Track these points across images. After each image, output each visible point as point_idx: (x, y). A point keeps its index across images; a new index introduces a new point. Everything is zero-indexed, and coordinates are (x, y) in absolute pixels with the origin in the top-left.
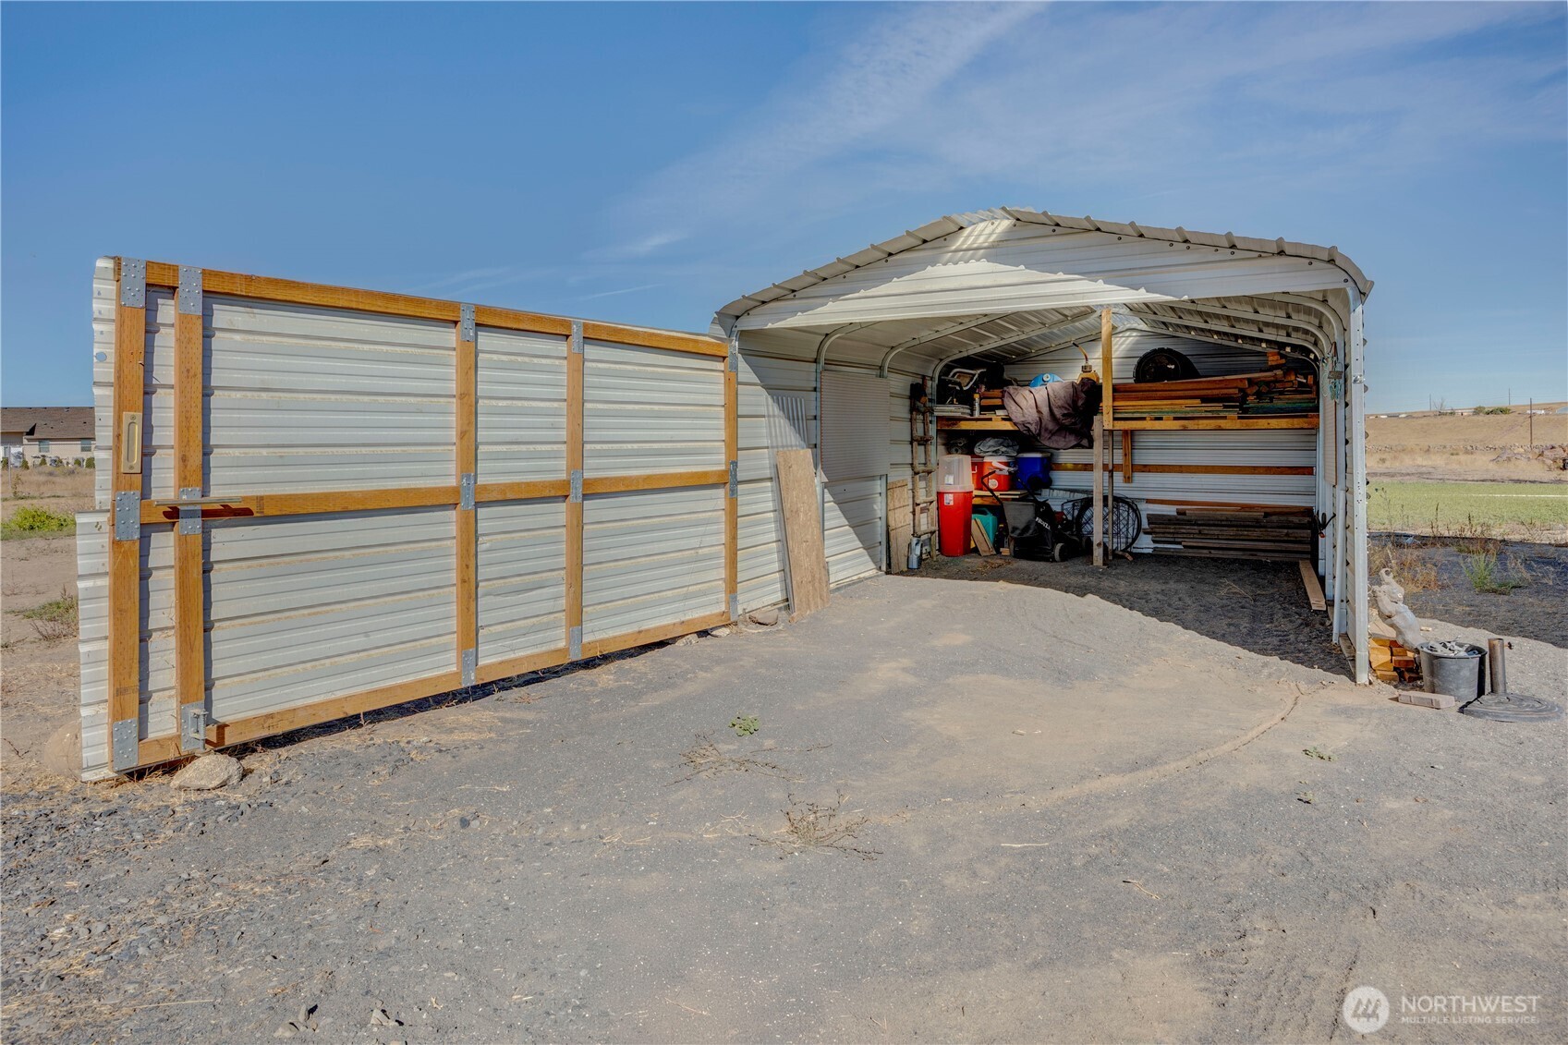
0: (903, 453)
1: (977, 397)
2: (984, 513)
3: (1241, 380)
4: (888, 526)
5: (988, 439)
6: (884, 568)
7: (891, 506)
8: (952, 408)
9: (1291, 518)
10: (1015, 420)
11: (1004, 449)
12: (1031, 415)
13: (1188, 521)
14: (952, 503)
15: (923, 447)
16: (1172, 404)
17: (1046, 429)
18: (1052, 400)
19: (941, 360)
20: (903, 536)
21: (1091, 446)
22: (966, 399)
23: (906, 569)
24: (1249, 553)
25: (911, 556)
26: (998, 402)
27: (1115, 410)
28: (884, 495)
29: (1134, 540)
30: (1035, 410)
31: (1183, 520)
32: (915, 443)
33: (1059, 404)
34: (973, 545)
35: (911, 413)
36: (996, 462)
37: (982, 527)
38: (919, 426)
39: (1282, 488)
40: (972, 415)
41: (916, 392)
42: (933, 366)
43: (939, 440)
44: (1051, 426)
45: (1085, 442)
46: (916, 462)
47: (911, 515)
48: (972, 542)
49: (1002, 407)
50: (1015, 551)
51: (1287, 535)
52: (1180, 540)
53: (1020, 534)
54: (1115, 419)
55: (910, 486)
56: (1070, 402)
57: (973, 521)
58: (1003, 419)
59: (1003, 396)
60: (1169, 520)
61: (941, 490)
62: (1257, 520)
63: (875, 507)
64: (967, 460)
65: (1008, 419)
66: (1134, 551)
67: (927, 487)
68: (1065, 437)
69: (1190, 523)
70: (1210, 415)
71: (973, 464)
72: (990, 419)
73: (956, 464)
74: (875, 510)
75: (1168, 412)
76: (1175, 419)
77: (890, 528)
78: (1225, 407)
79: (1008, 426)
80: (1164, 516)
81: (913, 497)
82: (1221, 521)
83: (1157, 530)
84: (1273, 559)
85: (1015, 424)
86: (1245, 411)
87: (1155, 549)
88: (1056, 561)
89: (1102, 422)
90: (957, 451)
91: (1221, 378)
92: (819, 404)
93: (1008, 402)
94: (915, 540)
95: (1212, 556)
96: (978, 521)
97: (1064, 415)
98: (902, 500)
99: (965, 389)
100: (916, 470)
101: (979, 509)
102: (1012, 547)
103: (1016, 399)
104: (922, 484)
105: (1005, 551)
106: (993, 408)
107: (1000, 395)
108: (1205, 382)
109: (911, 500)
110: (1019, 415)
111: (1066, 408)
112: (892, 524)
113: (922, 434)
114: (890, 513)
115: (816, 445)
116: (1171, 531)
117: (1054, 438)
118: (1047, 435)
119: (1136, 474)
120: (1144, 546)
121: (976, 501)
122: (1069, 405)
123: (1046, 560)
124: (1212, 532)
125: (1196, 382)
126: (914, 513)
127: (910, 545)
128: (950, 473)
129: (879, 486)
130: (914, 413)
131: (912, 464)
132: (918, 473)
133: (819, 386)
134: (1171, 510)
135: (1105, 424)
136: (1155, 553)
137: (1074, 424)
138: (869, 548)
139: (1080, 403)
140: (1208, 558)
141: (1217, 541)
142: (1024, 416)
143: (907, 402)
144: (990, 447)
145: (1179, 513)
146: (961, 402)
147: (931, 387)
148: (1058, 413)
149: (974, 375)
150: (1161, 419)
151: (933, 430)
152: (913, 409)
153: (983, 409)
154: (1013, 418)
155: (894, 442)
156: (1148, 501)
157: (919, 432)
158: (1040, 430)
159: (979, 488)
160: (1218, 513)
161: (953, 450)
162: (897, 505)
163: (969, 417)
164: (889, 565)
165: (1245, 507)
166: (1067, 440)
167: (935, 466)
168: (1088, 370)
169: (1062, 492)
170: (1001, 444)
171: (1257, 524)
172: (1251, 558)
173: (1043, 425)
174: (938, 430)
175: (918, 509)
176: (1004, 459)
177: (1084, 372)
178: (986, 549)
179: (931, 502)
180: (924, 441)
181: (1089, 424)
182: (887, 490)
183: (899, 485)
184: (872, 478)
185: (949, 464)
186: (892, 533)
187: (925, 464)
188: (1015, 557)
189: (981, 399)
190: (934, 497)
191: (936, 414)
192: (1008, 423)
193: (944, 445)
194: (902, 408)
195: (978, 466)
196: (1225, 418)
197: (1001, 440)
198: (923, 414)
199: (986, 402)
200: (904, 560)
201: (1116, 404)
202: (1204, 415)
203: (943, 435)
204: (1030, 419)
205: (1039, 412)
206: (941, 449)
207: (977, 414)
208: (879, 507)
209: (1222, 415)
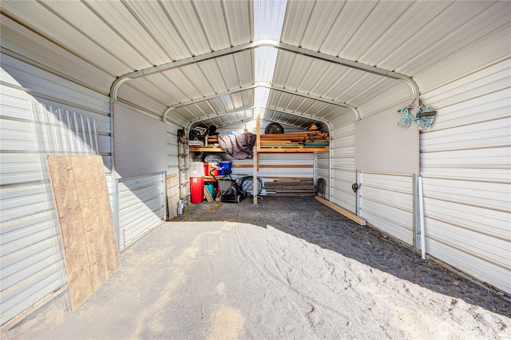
0: (175, 161)
1: (206, 138)
2: (208, 184)
3: (305, 134)
4: (167, 197)
5: (210, 156)
6: (165, 218)
7: (168, 187)
8: (196, 142)
9: (308, 182)
10: (223, 147)
11: (217, 160)
12: (229, 146)
13: (277, 184)
14: (196, 182)
15: (183, 158)
16: (281, 142)
17: (235, 151)
18: (238, 139)
19: (191, 122)
20: (175, 200)
21: (252, 158)
22: (202, 139)
23: (177, 216)
24: (297, 194)
25: (179, 209)
26: (216, 140)
27: (261, 143)
28: (164, 182)
29: (261, 191)
30: (231, 144)
31: (276, 184)
32: (180, 157)
33: (241, 141)
34: (204, 198)
35: (178, 143)
36: (213, 165)
37: (208, 191)
38: (182, 150)
39: (304, 172)
40: (204, 145)
41: (181, 133)
42: (188, 124)
43: (190, 156)
44: (237, 150)
45: (250, 156)
46: (181, 165)
47: (179, 189)
48: (204, 197)
49: (217, 142)
50: (222, 200)
51: (308, 187)
52: (275, 190)
53: (225, 194)
54: (261, 148)
55: (178, 176)
56: (245, 141)
57: (204, 188)
58: (217, 147)
59: (218, 138)
60: (272, 184)
61: (192, 177)
62: (298, 183)
63: (159, 188)
64: (202, 164)
65: (220, 147)
66: (261, 195)
67: (186, 175)
68: (242, 155)
69: (278, 185)
70: (294, 146)
71: (204, 165)
72: (212, 147)
73: (197, 166)
74: (160, 190)
75: (280, 145)
76: (282, 148)
77: (168, 198)
78: (299, 144)
79: (219, 150)
80: (270, 182)
81: (180, 181)
82: (288, 183)
83: (268, 187)
84: (304, 195)
85: (223, 149)
86: (305, 145)
87: (267, 194)
88: (238, 203)
89: (257, 149)
90: (197, 160)
91: (298, 133)
92: (112, 126)
93: (219, 140)
94: (181, 201)
95: (285, 195)
96: (206, 188)
97: (243, 145)
98: (174, 183)
99: (201, 134)
100: (181, 169)
101: (206, 183)
102: (220, 198)
103: (223, 139)
104: (183, 175)
105: (217, 199)
106: (213, 143)
107: (216, 137)
108: (293, 134)
109: (178, 182)
110: (224, 146)
111: (243, 143)
112: (169, 195)
113: (183, 153)
114: (168, 190)
115: (110, 154)
116: (273, 187)
117: (238, 155)
118: (236, 154)
119: (260, 168)
120: (263, 193)
121: (206, 180)
122: (244, 141)
123: (234, 202)
124: (285, 187)
125: (290, 134)
126: (180, 188)
127: (178, 203)
128: (195, 170)
129: (161, 177)
130: (179, 143)
131: (179, 166)
132: (182, 170)
133: (112, 113)
134: (272, 180)
135: (258, 149)
136: (267, 195)
137: (246, 149)
138: (156, 211)
139: (249, 141)
140: (285, 196)
141: (287, 190)
142: (226, 146)
143: (176, 137)
144: (211, 159)
145: (275, 181)
146: (200, 139)
147: (187, 133)
148: (240, 145)
149: (205, 130)
150: (277, 148)
151: (188, 151)
152: (179, 141)
153: (209, 143)
154: (222, 147)
155: (169, 155)
156: (265, 178)
157: (182, 152)
158: (233, 152)
159: (207, 175)
160: (287, 181)
161: (196, 160)
162: (172, 185)
163: (203, 146)
164: (168, 215)
165: (294, 178)
166: (243, 155)
167: (189, 167)
168: (246, 130)
169: (235, 175)
170: (215, 158)
171: (298, 184)
172: (297, 195)
173: (234, 150)
174: (190, 152)
175: (182, 186)
176: (216, 163)
177: (245, 131)
178: (210, 199)
179: (188, 183)
180: (184, 156)
181: (252, 149)
182: (166, 179)
183: (173, 176)
184: (158, 173)
185: (195, 166)
186: (169, 200)
187: (184, 166)
188: (222, 202)
189: (208, 139)
190: (189, 180)
191: (189, 144)
192: (219, 149)
193: (192, 158)
194: (174, 140)
195: (206, 167)
196: (298, 148)
197: (215, 156)
198: (184, 143)
199: (210, 140)
200: (175, 211)
201: (262, 142)
202: (292, 146)
203: (192, 154)
204: (229, 147)
205: (232, 144)
206: (191, 159)
207: (206, 145)
208: (161, 188)
209: (298, 146)
